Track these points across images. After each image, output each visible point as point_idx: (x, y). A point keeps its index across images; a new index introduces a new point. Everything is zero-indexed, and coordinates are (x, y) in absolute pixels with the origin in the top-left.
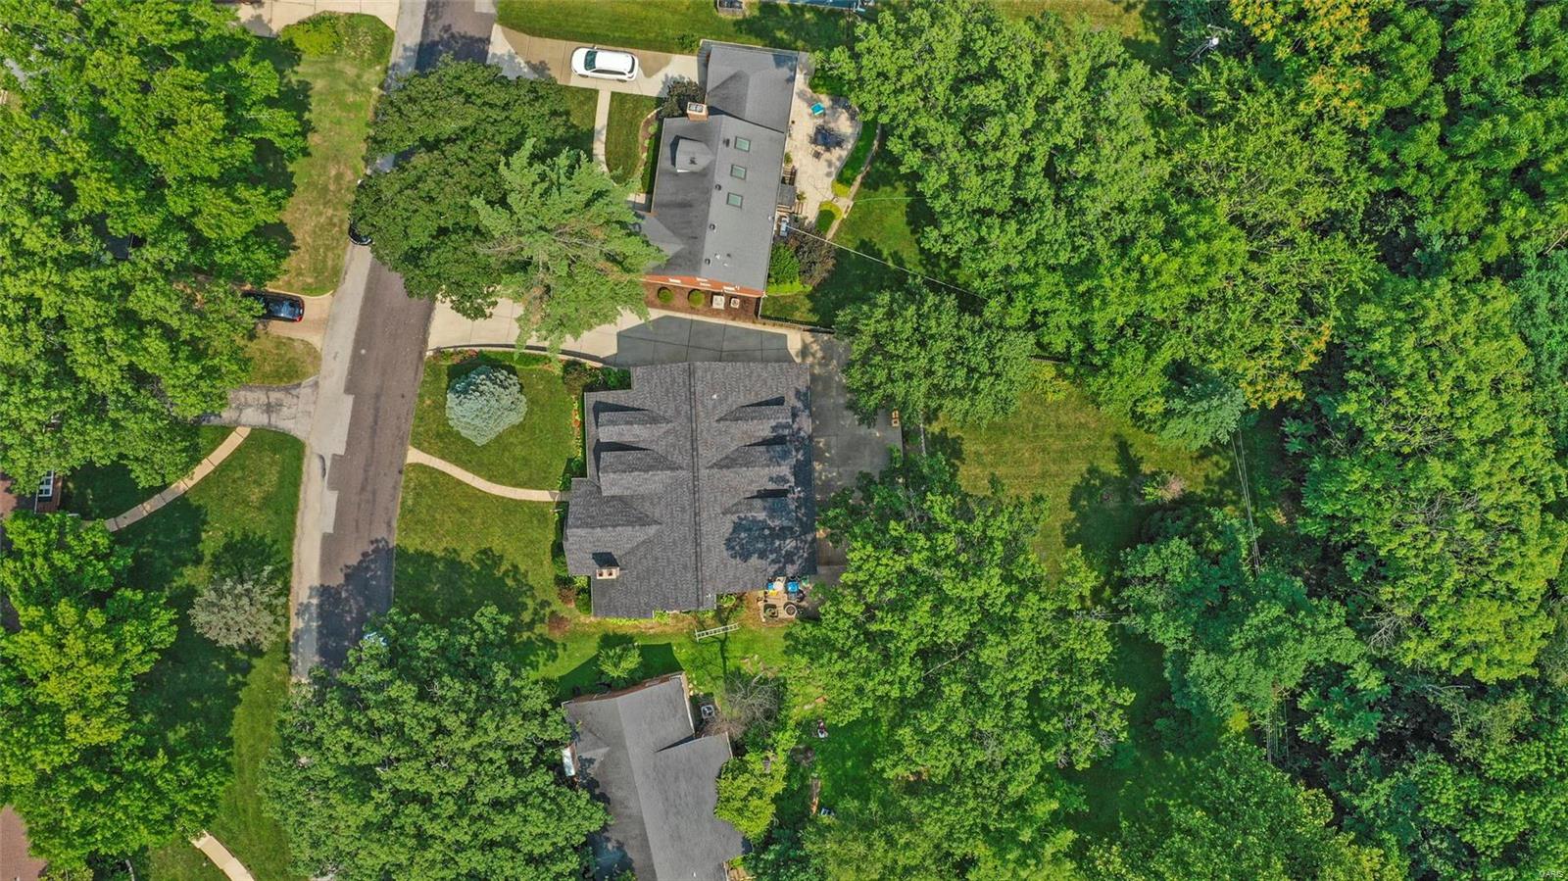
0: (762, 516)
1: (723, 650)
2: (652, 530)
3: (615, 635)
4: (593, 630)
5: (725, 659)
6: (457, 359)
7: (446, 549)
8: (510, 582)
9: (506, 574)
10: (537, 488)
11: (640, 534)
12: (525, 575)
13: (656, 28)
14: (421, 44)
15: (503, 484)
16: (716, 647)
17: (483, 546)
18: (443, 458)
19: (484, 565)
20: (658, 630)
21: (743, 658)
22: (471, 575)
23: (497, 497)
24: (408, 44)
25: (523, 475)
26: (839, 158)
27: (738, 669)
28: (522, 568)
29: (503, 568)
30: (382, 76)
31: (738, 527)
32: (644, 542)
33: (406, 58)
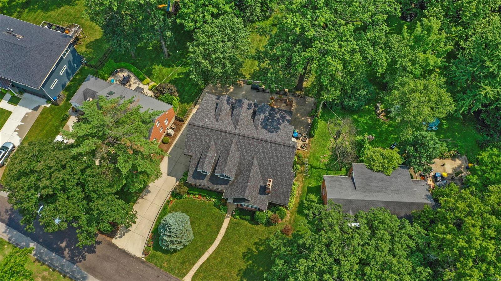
0: (262, 116)
1: (316, 168)
2: (255, 162)
3: (298, 207)
4: (293, 216)
5: (319, 168)
6: (151, 243)
7: (237, 275)
8: (262, 248)
9: (257, 249)
10: (222, 224)
11: (255, 169)
12: (260, 240)
13: (53, 128)
14: (7, 224)
15: (215, 239)
16: (314, 170)
17: (241, 256)
18: (194, 264)
19: (250, 258)
20: (300, 189)
21: (321, 161)
22: (254, 266)
23: (221, 243)
24: (3, 230)
25: (214, 228)
26: (135, 79)
27: (325, 164)
28: (257, 240)
29: (254, 250)
30: (10, 246)
31: (264, 127)
32: (260, 169)
33: (9, 233)
